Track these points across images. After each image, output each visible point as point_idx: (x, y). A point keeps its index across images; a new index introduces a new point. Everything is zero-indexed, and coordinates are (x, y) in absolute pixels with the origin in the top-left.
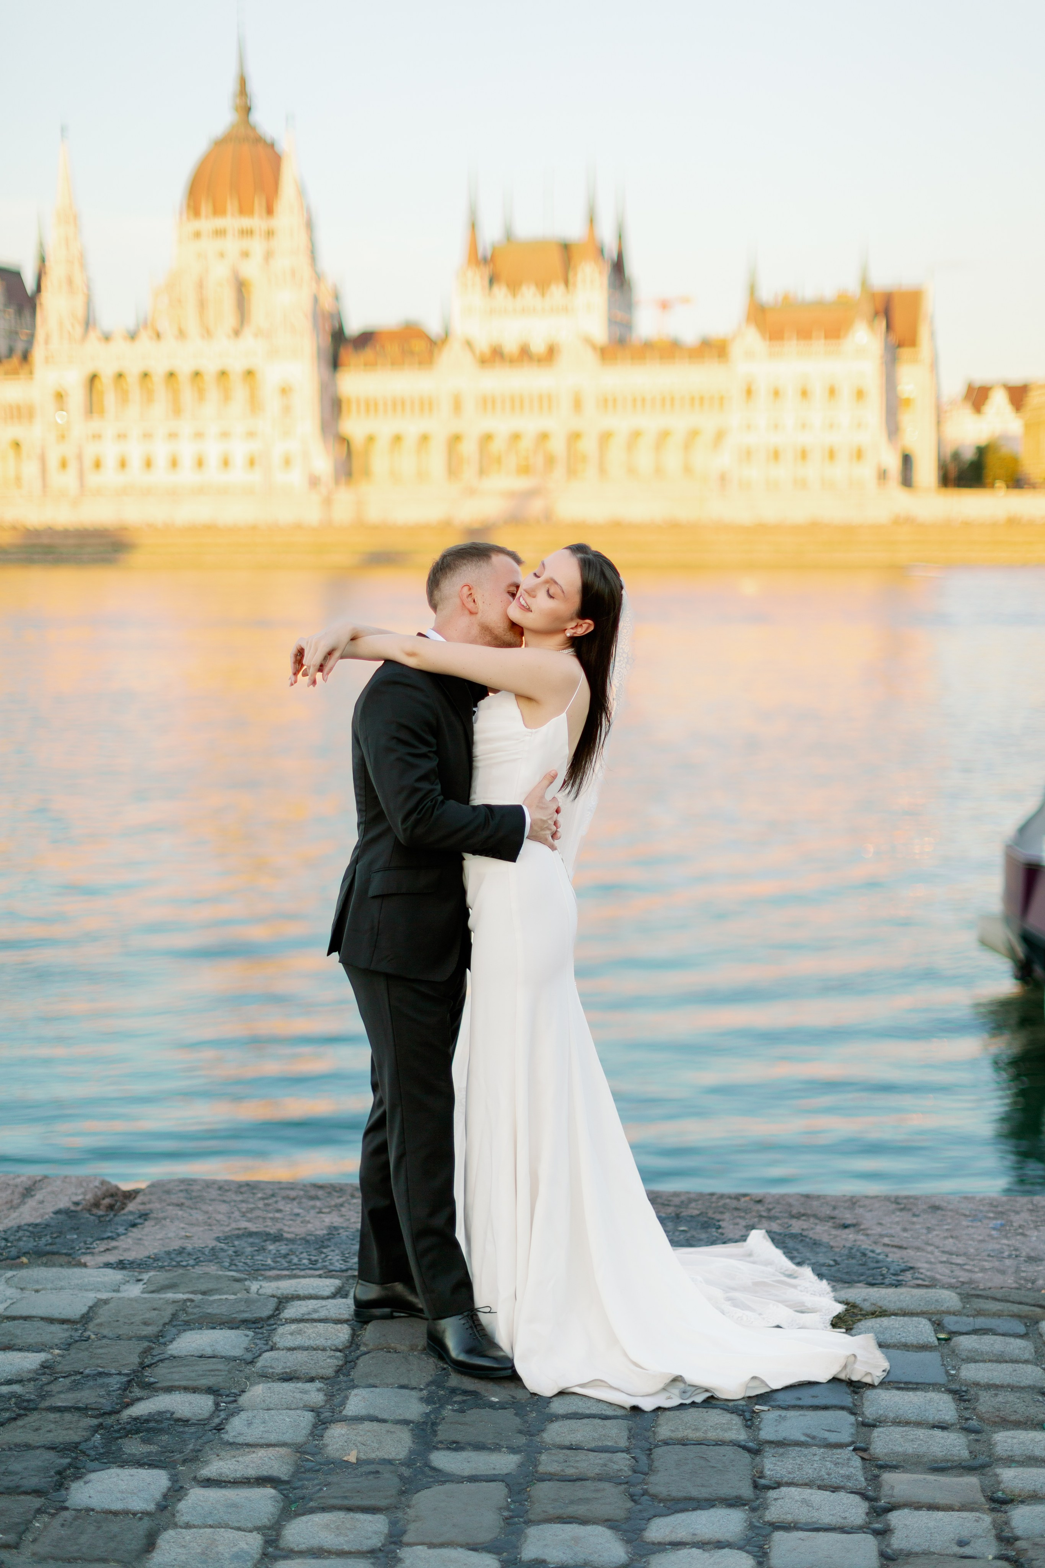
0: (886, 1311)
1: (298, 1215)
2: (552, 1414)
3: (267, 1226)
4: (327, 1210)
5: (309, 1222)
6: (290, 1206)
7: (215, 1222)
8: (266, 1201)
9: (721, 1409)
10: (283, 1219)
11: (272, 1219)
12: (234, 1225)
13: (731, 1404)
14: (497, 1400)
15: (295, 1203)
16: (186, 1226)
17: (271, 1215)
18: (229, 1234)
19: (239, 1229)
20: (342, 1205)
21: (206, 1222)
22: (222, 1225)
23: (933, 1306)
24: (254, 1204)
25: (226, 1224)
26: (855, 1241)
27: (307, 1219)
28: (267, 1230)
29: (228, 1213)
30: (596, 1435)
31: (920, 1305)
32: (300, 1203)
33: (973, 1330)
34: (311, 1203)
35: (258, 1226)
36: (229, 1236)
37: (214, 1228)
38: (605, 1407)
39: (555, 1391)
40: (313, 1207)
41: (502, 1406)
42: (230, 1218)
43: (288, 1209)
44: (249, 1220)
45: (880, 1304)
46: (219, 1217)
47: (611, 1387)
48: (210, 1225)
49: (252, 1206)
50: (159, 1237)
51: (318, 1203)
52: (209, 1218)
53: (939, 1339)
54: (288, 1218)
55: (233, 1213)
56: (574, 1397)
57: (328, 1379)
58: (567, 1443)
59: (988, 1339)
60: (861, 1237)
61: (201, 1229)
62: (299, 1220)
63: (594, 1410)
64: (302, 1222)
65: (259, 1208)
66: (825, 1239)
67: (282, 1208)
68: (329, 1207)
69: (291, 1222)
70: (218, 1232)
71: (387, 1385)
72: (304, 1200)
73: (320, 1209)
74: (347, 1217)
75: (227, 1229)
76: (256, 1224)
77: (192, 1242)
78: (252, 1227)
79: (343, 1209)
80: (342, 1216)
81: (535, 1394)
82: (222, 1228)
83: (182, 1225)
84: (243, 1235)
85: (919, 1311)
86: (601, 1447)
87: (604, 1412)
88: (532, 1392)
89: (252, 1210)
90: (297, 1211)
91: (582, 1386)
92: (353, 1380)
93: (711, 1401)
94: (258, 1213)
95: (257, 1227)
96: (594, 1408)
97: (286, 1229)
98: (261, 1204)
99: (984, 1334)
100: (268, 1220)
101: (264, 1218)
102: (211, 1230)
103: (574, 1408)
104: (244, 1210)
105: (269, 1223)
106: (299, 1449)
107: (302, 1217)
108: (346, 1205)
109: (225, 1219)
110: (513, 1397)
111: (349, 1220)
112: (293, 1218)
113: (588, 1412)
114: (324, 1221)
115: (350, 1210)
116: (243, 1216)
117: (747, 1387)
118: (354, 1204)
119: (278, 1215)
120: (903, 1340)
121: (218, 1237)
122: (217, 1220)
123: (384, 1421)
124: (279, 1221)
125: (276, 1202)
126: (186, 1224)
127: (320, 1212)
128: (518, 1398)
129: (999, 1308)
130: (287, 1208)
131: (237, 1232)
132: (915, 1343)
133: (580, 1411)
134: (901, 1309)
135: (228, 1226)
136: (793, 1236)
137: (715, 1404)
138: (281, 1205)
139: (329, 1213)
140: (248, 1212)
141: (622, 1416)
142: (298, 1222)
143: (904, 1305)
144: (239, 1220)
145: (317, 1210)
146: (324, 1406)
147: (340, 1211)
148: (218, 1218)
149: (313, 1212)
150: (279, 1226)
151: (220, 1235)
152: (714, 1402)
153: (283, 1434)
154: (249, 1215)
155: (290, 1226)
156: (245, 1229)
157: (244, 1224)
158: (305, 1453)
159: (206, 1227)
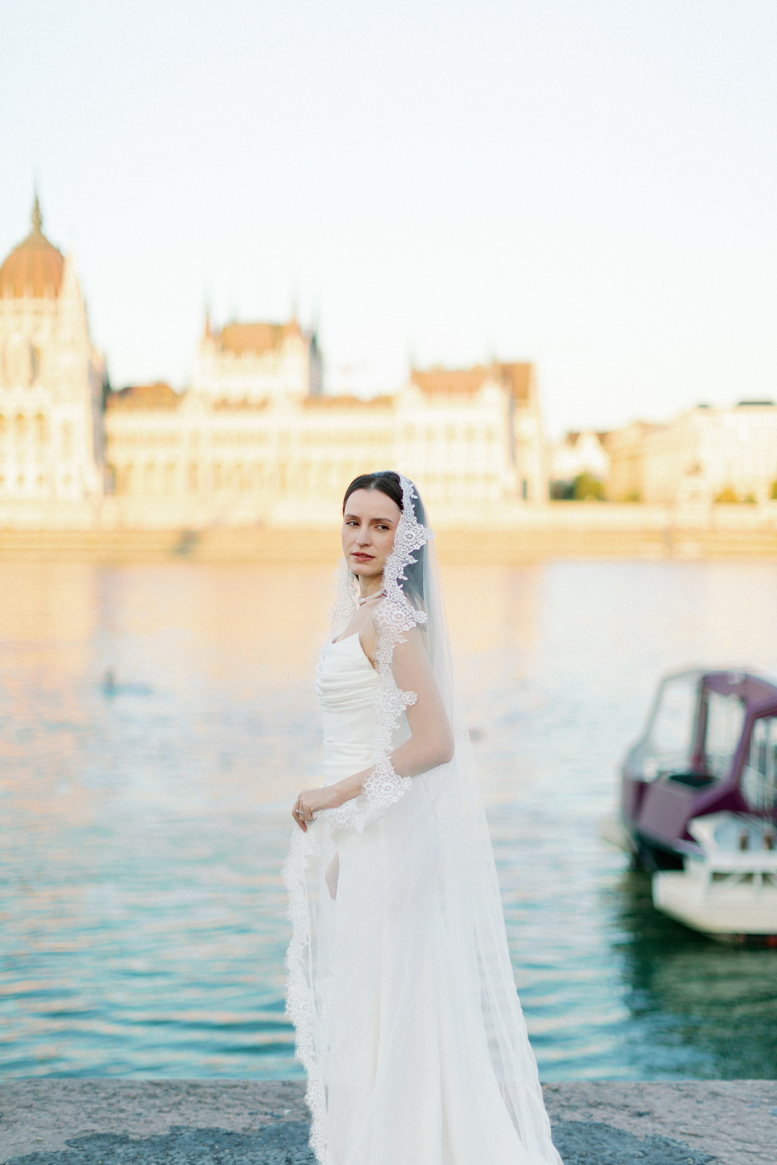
1: (140, 1114)
3: (112, 1128)
4: (166, 1109)
5: (151, 1122)
6: (131, 1105)
7: (63, 1124)
8: (110, 1101)
10: (127, 1119)
11: (116, 1119)
12: (81, 1128)
15: (136, 1101)
16: (37, 1130)
17: (115, 1116)
18: (77, 1137)
19: (86, 1131)
20: (180, 1103)
21: (54, 1125)
22: (70, 1128)
24: (99, 1104)
25: (74, 1125)
26: (654, 1130)
27: (150, 1118)
28: (113, 1131)
29: (75, 1114)
32: (140, 1102)
34: (151, 1101)
35: (104, 1127)
36: (78, 1139)
37: (63, 1130)
40: (154, 1106)
42: (76, 1119)
43: (130, 1109)
44: (95, 1122)
46: (67, 1118)
48: (59, 1128)
49: (96, 1106)
50: (12, 1142)
51: (158, 1102)
52: (57, 1120)
54: (131, 1118)
55: (79, 1114)
60: (659, 1126)
61: (52, 1132)
62: (142, 1120)
64: (145, 1122)
65: (103, 1109)
66: (627, 1128)
67: (124, 1107)
68: (168, 1105)
69: (134, 1123)
70: (68, 1134)
72: (144, 1099)
73: (160, 1107)
74: (187, 1116)
75: (76, 1131)
76: (102, 1125)
77: (43, 1146)
78: (100, 1129)
79: (182, 1108)
80: (182, 1115)
82: (70, 1131)
83: (33, 1129)
84: (91, 1137)
89: (97, 1110)
90: (139, 1110)
94: (102, 1114)
95: (103, 1129)
97: (131, 1130)
98: (104, 1104)
100: (113, 1121)
101: (110, 1119)
102: (61, 1133)
104: (89, 1110)
105: (115, 1124)
107: (144, 1116)
108: (184, 1103)
109: (72, 1121)
111: (188, 1119)
112: (136, 1117)
114: (165, 1121)
115: (188, 1108)
116: (89, 1117)
118: (191, 1102)
119: (122, 1115)
121: (68, 1141)
122: (65, 1122)
124: (123, 1121)
125: (119, 1101)
126: (37, 1127)
127: (161, 1111)
130: (130, 1107)
131: (84, 1135)
135: (76, 1128)
136: (598, 1126)
138: (123, 1104)
139: (169, 1112)
140: (93, 1113)
142: (141, 1122)
144: (85, 1122)
145: (158, 1109)
147: (179, 1109)
148: (66, 1120)
149: (154, 1111)
150: (124, 1127)
151: (70, 1138)
154: (95, 1116)
155: (134, 1127)
156: (93, 1130)
157: (91, 1126)
159: (56, 1130)
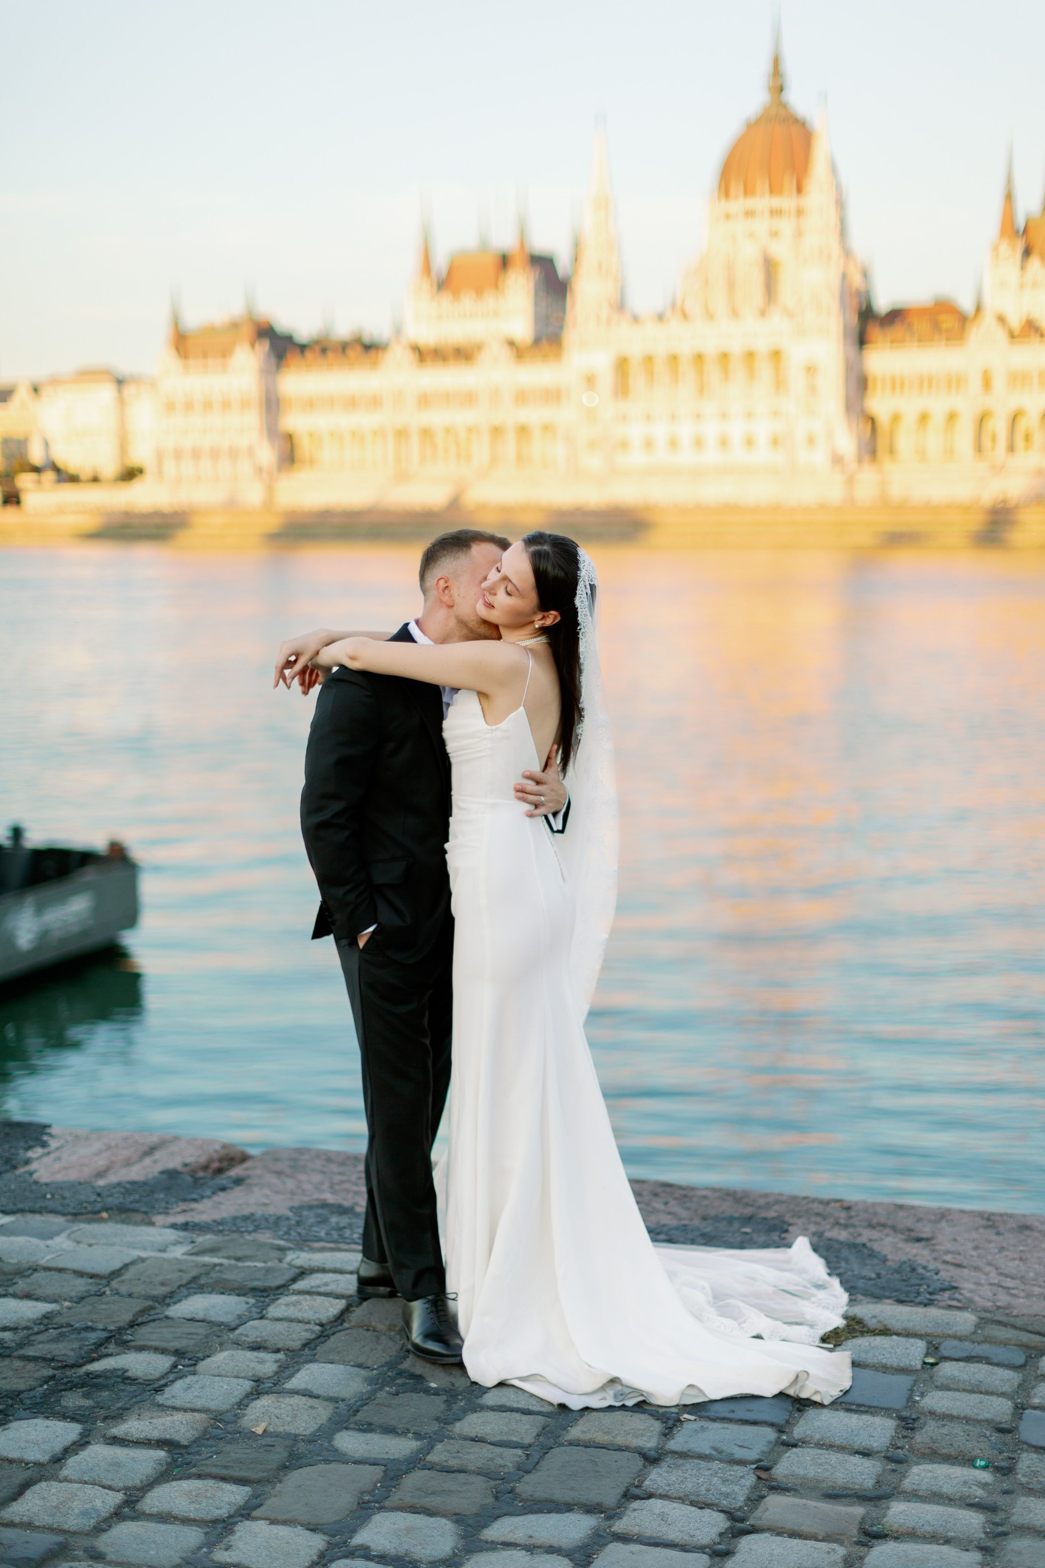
0: (889, 1330)
2: (479, 1404)
3: (347, 1199)
9: (649, 1414)
13: (661, 1410)
14: (436, 1386)
16: (272, 1194)
18: (306, 1204)
23: (940, 1329)
30: (505, 1429)
31: (927, 1326)
33: (967, 1357)
36: (303, 1206)
38: (535, 1403)
39: (496, 1383)
41: (436, 1393)
45: (886, 1322)
47: (549, 1382)
50: (239, 1202)
53: (924, 1363)
56: (511, 1389)
57: (293, 1351)
58: (473, 1435)
59: (973, 1367)
63: (522, 1405)
71: (344, 1363)
77: (268, 1209)
81: (475, 1383)
83: (268, 1193)
84: (320, 1206)
85: (923, 1332)
86: (505, 1441)
87: (530, 1407)
88: (473, 1380)
91: (522, 1379)
92: (314, 1355)
93: (643, 1406)
96: (523, 1402)
99: (978, 1362)
103: (505, 1400)
106: (217, 1417)
110: (453, 1385)
113: (515, 1405)
117: (683, 1394)
120: (884, 1361)
121: (293, 1206)
123: (317, 1397)
126: (274, 1192)
128: (457, 1385)
129: (1009, 1336)
132: (895, 1365)
133: (508, 1404)
134: (905, 1329)
137: (646, 1410)
141: (547, 1413)
143: (910, 1325)
146: (272, 1377)
152: (646, 1407)
153: (213, 1400)
158: (220, 1421)
